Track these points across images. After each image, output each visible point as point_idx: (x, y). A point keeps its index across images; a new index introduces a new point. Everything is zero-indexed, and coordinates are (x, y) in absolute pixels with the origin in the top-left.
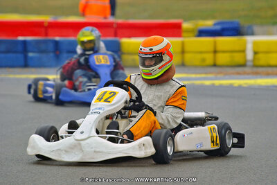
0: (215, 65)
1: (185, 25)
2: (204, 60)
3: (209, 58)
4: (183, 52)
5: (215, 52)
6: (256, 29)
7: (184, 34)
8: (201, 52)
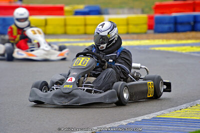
0: (85, 34)
1: (66, 8)
2: (78, 30)
3: (82, 29)
4: (65, 25)
5: (85, 25)
6: (110, 11)
7: (66, 13)
8: (77, 25)
